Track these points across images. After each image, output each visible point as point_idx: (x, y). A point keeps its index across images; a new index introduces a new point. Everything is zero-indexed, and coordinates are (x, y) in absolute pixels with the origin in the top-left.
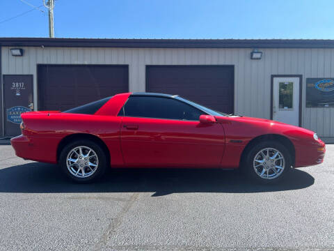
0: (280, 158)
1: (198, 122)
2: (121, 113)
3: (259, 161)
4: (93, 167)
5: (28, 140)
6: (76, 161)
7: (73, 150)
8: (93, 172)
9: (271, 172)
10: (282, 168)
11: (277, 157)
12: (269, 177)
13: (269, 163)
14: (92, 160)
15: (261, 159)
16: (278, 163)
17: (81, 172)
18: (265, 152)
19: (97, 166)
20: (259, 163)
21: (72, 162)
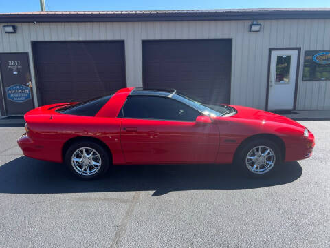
0: (271, 155)
1: (194, 122)
2: (120, 115)
3: (251, 158)
4: (97, 166)
5: (32, 142)
6: (80, 160)
7: (77, 151)
8: (96, 170)
9: (262, 167)
10: (271, 164)
11: (269, 153)
12: (260, 172)
13: (261, 160)
14: (96, 160)
15: (253, 155)
16: (269, 159)
17: (85, 170)
18: (257, 150)
19: (99, 164)
20: (251, 160)
21: (77, 162)
